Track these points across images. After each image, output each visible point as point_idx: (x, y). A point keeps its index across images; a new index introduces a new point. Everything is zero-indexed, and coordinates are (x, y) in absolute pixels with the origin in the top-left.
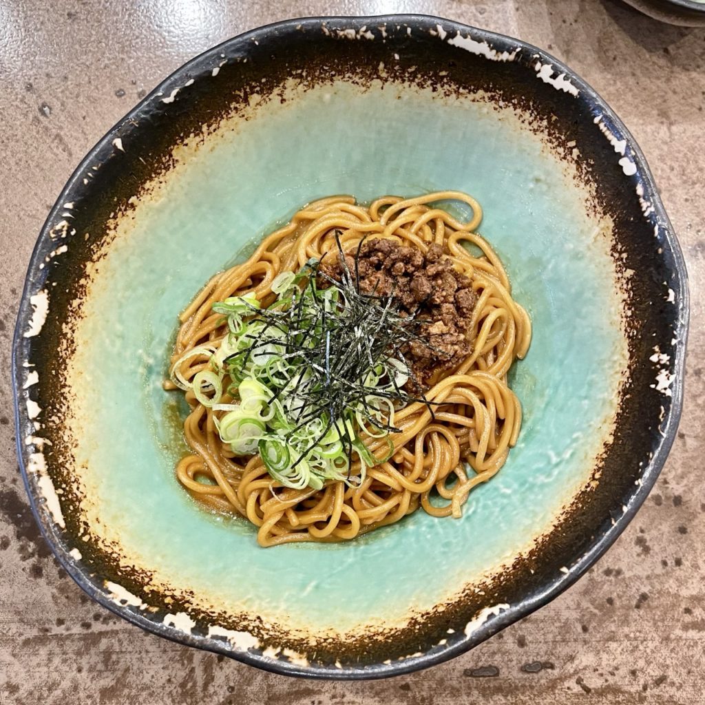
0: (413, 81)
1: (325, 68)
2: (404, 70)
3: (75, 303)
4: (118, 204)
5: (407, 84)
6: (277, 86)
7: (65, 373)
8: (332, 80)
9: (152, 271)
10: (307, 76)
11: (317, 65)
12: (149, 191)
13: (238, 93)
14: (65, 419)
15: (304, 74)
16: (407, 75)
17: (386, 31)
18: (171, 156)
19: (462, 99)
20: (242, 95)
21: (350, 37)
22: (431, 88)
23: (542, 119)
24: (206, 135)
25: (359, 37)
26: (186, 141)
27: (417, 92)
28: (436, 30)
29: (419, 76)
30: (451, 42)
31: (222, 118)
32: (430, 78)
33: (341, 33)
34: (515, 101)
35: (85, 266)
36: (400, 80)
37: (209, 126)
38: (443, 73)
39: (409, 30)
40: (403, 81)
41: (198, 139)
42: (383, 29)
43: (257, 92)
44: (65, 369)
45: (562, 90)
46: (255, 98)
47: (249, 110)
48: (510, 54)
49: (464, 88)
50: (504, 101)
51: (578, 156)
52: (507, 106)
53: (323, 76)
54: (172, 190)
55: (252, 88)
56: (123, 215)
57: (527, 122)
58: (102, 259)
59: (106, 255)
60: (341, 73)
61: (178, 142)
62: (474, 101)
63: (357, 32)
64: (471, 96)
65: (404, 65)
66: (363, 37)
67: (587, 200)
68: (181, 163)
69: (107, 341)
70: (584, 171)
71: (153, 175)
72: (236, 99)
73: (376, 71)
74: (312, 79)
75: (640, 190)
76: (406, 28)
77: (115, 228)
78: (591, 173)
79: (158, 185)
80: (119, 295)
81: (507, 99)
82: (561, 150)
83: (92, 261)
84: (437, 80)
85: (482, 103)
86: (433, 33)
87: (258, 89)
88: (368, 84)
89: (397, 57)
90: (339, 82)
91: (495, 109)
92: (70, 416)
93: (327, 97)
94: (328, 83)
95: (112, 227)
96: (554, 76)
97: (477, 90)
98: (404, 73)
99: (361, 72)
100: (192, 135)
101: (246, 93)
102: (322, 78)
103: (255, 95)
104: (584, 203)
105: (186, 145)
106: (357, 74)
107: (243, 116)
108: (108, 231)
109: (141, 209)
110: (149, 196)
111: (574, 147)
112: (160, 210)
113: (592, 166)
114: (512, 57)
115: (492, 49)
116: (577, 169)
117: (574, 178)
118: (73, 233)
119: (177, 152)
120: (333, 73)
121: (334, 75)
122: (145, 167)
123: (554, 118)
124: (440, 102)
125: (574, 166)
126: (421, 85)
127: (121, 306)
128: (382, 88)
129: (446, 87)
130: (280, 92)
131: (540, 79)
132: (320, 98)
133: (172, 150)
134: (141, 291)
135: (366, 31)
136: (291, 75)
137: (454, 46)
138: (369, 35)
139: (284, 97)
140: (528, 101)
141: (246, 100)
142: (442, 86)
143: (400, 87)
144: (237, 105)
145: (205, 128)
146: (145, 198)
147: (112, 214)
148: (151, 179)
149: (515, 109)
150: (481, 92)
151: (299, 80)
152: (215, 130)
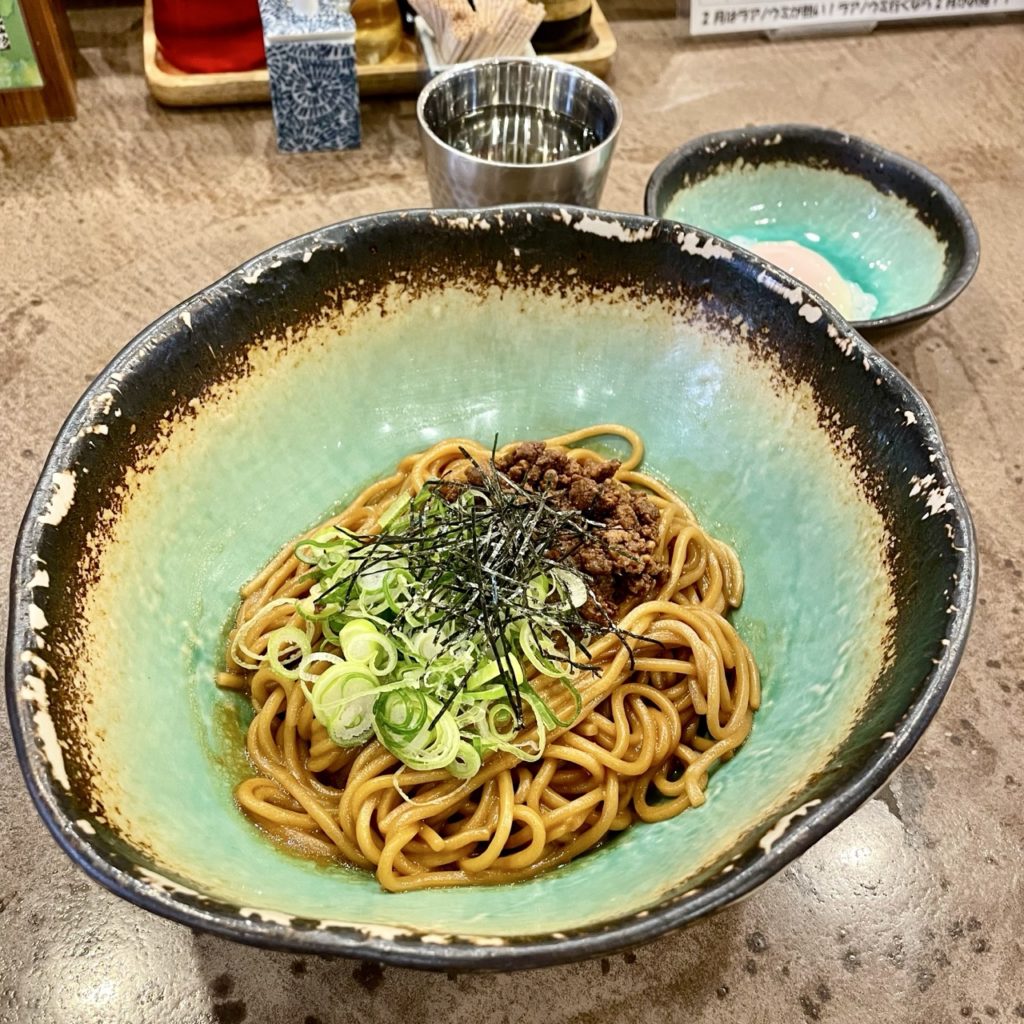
0: (537, 286)
1: (435, 270)
2: (526, 272)
3: (108, 514)
4: (176, 400)
5: (530, 290)
6: (377, 292)
7: (83, 600)
8: (442, 287)
9: (209, 516)
10: (412, 281)
11: (424, 266)
12: (216, 399)
13: (330, 293)
14: (78, 657)
15: (409, 277)
16: (530, 278)
17: (503, 219)
18: (246, 358)
19: (597, 303)
20: (335, 298)
21: (462, 226)
22: (559, 294)
23: (695, 304)
24: (290, 342)
25: (472, 227)
26: (266, 343)
27: (542, 300)
28: (559, 214)
29: (544, 278)
30: (577, 226)
31: (310, 324)
32: (557, 280)
33: (452, 223)
34: (660, 291)
35: (125, 471)
36: (522, 286)
37: (295, 331)
38: (572, 271)
39: (529, 217)
40: (526, 287)
41: (280, 345)
42: (500, 217)
43: (354, 298)
44: (84, 595)
45: (713, 257)
46: (350, 305)
47: (342, 321)
48: (646, 230)
49: (598, 288)
50: (647, 294)
51: (749, 332)
52: (652, 300)
53: (431, 280)
54: (244, 407)
55: (348, 290)
56: (181, 420)
57: (678, 314)
58: (146, 472)
59: (152, 468)
60: (452, 276)
61: (257, 341)
62: (611, 303)
63: (471, 221)
64: (608, 297)
65: (526, 262)
66: (477, 226)
67: (772, 378)
68: (257, 372)
69: (142, 590)
70: (760, 346)
71: (223, 378)
72: (327, 302)
73: (493, 275)
74: (419, 286)
75: (832, 332)
76: (525, 215)
77: (168, 435)
78: (769, 344)
79: (227, 394)
80: (163, 534)
81: (650, 290)
82: (726, 333)
83: (134, 468)
84: (566, 281)
85: (622, 303)
86: (556, 217)
87: (354, 293)
88: (485, 292)
89: (517, 252)
90: (450, 291)
91: (638, 308)
92: (85, 657)
93: (436, 310)
94: (437, 290)
95: (165, 431)
96: (701, 244)
97: (614, 287)
98: (525, 275)
99: (476, 276)
100: (274, 337)
101: (339, 295)
102: (430, 284)
103: (351, 302)
104: (770, 384)
105: (266, 349)
106: (472, 278)
107: (335, 327)
108: (159, 435)
109: (203, 420)
110: (214, 406)
111: (741, 323)
112: (227, 431)
113: (767, 335)
114: (649, 234)
115: (625, 228)
116: (751, 348)
117: (750, 360)
118: (118, 413)
119: (255, 355)
120: (443, 277)
121: (443, 281)
122: (214, 362)
123: (710, 297)
124: (571, 311)
125: (746, 345)
126: (546, 291)
127: (163, 550)
128: (502, 298)
129: (577, 289)
130: (379, 301)
131: (686, 252)
132: (428, 311)
133: (248, 350)
134: (191, 539)
135: (480, 220)
136: (394, 278)
137: (581, 231)
138: (485, 225)
139: (386, 308)
140: (675, 285)
141: (339, 306)
142: (572, 289)
143: (523, 296)
144: (329, 311)
145: (289, 332)
146: (210, 406)
147: (167, 414)
148: (220, 382)
149: (662, 301)
150: (619, 289)
151: (402, 286)
152: (301, 339)
